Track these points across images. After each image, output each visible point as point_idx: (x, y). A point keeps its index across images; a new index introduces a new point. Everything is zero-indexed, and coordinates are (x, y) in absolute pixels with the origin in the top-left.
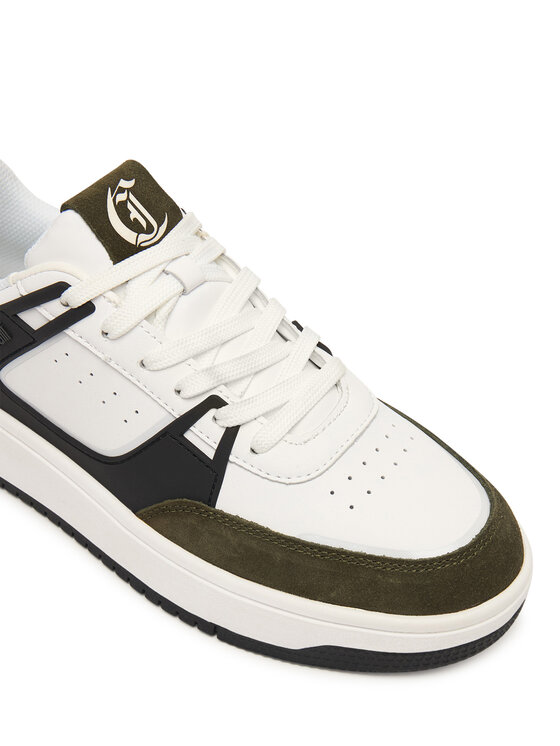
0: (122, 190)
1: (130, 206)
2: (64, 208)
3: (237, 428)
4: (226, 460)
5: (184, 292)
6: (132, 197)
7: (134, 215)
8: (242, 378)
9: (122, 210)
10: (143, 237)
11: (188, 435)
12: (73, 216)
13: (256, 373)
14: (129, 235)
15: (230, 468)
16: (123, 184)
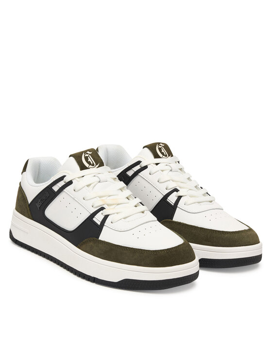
0: (87, 154)
1: (89, 158)
2: (70, 156)
3: (108, 215)
4: (104, 225)
5: (99, 182)
6: (90, 156)
7: (89, 160)
8: (114, 204)
9: (86, 158)
10: (90, 166)
11: (94, 219)
12: (72, 158)
13: (118, 204)
14: (87, 165)
15: (104, 227)
16: (88, 152)
